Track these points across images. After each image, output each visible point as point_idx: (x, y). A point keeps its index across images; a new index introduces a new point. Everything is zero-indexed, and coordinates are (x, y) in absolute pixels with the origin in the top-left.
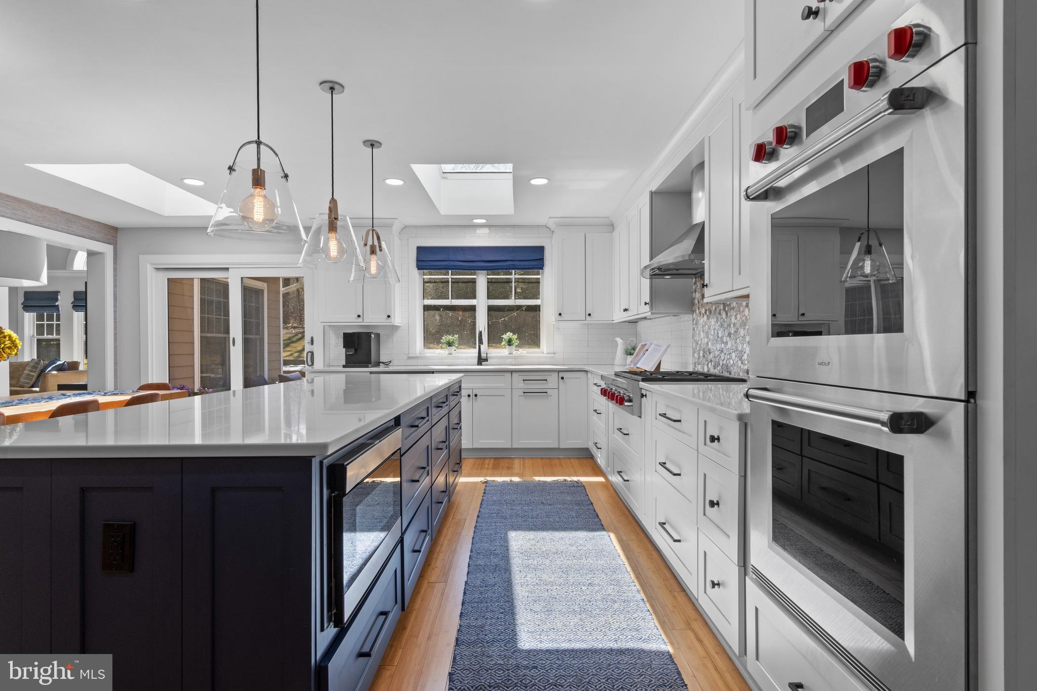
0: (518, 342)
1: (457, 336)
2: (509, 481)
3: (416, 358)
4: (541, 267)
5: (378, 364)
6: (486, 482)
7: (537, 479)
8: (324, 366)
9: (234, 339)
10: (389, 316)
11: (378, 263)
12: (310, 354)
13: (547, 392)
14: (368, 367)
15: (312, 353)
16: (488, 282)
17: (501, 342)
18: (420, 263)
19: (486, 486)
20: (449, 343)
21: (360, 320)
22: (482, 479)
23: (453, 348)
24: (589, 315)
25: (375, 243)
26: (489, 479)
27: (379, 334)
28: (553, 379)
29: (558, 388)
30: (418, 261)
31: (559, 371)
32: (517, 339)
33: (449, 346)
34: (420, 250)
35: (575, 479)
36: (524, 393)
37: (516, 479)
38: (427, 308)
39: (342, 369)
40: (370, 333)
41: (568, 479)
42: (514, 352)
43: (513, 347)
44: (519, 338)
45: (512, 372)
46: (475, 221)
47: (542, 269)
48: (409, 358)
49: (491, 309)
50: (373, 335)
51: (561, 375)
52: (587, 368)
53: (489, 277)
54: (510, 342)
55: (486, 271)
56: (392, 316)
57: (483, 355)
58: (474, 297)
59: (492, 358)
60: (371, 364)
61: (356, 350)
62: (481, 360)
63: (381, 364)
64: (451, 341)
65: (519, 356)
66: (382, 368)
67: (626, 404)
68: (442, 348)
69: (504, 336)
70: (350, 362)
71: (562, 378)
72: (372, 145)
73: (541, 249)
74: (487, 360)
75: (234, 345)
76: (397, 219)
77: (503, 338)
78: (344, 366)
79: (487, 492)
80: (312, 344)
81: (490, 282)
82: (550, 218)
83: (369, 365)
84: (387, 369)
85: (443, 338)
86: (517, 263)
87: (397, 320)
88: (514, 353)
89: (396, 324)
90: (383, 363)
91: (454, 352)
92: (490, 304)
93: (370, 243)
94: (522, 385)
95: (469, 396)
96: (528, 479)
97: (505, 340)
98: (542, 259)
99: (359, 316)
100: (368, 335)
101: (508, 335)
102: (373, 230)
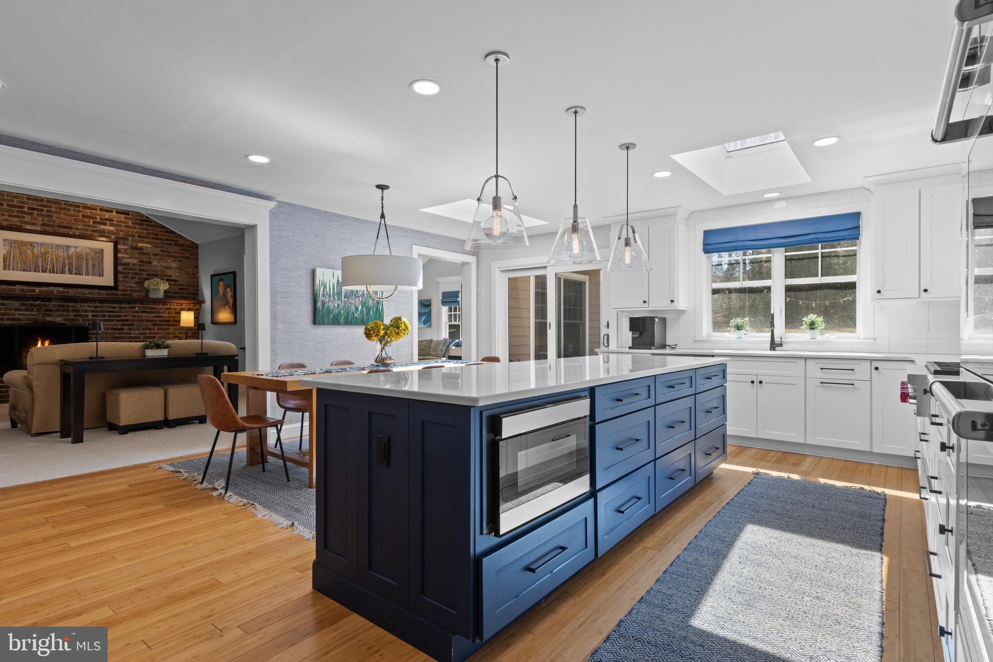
0: (824, 325)
1: (748, 319)
2: (786, 477)
3: (703, 341)
4: (857, 237)
5: (664, 346)
6: (757, 474)
7: (822, 481)
8: (617, 347)
9: (550, 323)
10: (672, 301)
11: (631, 254)
12: (606, 336)
13: (853, 384)
14: (650, 349)
15: (608, 336)
16: (786, 260)
17: (802, 325)
18: (707, 247)
19: (755, 477)
20: (738, 327)
21: (646, 305)
22: (754, 470)
23: (743, 332)
24: (926, 291)
25: (629, 236)
26: (761, 471)
27: (666, 318)
28: (863, 370)
29: (871, 381)
30: (704, 245)
31: (872, 360)
32: (822, 322)
33: (738, 329)
34: (707, 233)
35: (879, 490)
36: (821, 383)
37: (795, 477)
38: (715, 292)
39: (627, 350)
40: (654, 317)
41: (867, 487)
42: (819, 337)
43: (816, 332)
44: (826, 321)
45: (806, 358)
46: (766, 196)
47: (858, 238)
48: (695, 341)
49: (789, 289)
50: (657, 320)
51: (875, 364)
52: (913, 357)
53: (787, 254)
54: (812, 326)
55: (784, 248)
56: (676, 301)
57: (777, 340)
58: (769, 276)
59: (787, 343)
60: (654, 346)
61: (641, 333)
62: (773, 345)
63: (667, 347)
64: (740, 324)
65: (825, 342)
66: (667, 351)
67: (911, 401)
68: (729, 331)
69: (805, 319)
70: (636, 344)
71: (877, 369)
72: (628, 148)
73: (857, 215)
74: (782, 344)
75: (550, 329)
76: (680, 206)
77: (803, 321)
78: (630, 348)
79: (752, 483)
80: (608, 328)
81: (788, 259)
82: (864, 177)
83: (652, 347)
84: (673, 352)
85: (731, 321)
86: (821, 236)
87: (681, 304)
88: (817, 338)
89: (679, 308)
90: (669, 346)
91: (744, 337)
92: (788, 283)
93: (624, 236)
94: (819, 374)
95: (753, 382)
96: (812, 479)
97: (806, 323)
98: (858, 227)
99: (645, 302)
100: (652, 319)
101: (812, 317)
102: (627, 224)
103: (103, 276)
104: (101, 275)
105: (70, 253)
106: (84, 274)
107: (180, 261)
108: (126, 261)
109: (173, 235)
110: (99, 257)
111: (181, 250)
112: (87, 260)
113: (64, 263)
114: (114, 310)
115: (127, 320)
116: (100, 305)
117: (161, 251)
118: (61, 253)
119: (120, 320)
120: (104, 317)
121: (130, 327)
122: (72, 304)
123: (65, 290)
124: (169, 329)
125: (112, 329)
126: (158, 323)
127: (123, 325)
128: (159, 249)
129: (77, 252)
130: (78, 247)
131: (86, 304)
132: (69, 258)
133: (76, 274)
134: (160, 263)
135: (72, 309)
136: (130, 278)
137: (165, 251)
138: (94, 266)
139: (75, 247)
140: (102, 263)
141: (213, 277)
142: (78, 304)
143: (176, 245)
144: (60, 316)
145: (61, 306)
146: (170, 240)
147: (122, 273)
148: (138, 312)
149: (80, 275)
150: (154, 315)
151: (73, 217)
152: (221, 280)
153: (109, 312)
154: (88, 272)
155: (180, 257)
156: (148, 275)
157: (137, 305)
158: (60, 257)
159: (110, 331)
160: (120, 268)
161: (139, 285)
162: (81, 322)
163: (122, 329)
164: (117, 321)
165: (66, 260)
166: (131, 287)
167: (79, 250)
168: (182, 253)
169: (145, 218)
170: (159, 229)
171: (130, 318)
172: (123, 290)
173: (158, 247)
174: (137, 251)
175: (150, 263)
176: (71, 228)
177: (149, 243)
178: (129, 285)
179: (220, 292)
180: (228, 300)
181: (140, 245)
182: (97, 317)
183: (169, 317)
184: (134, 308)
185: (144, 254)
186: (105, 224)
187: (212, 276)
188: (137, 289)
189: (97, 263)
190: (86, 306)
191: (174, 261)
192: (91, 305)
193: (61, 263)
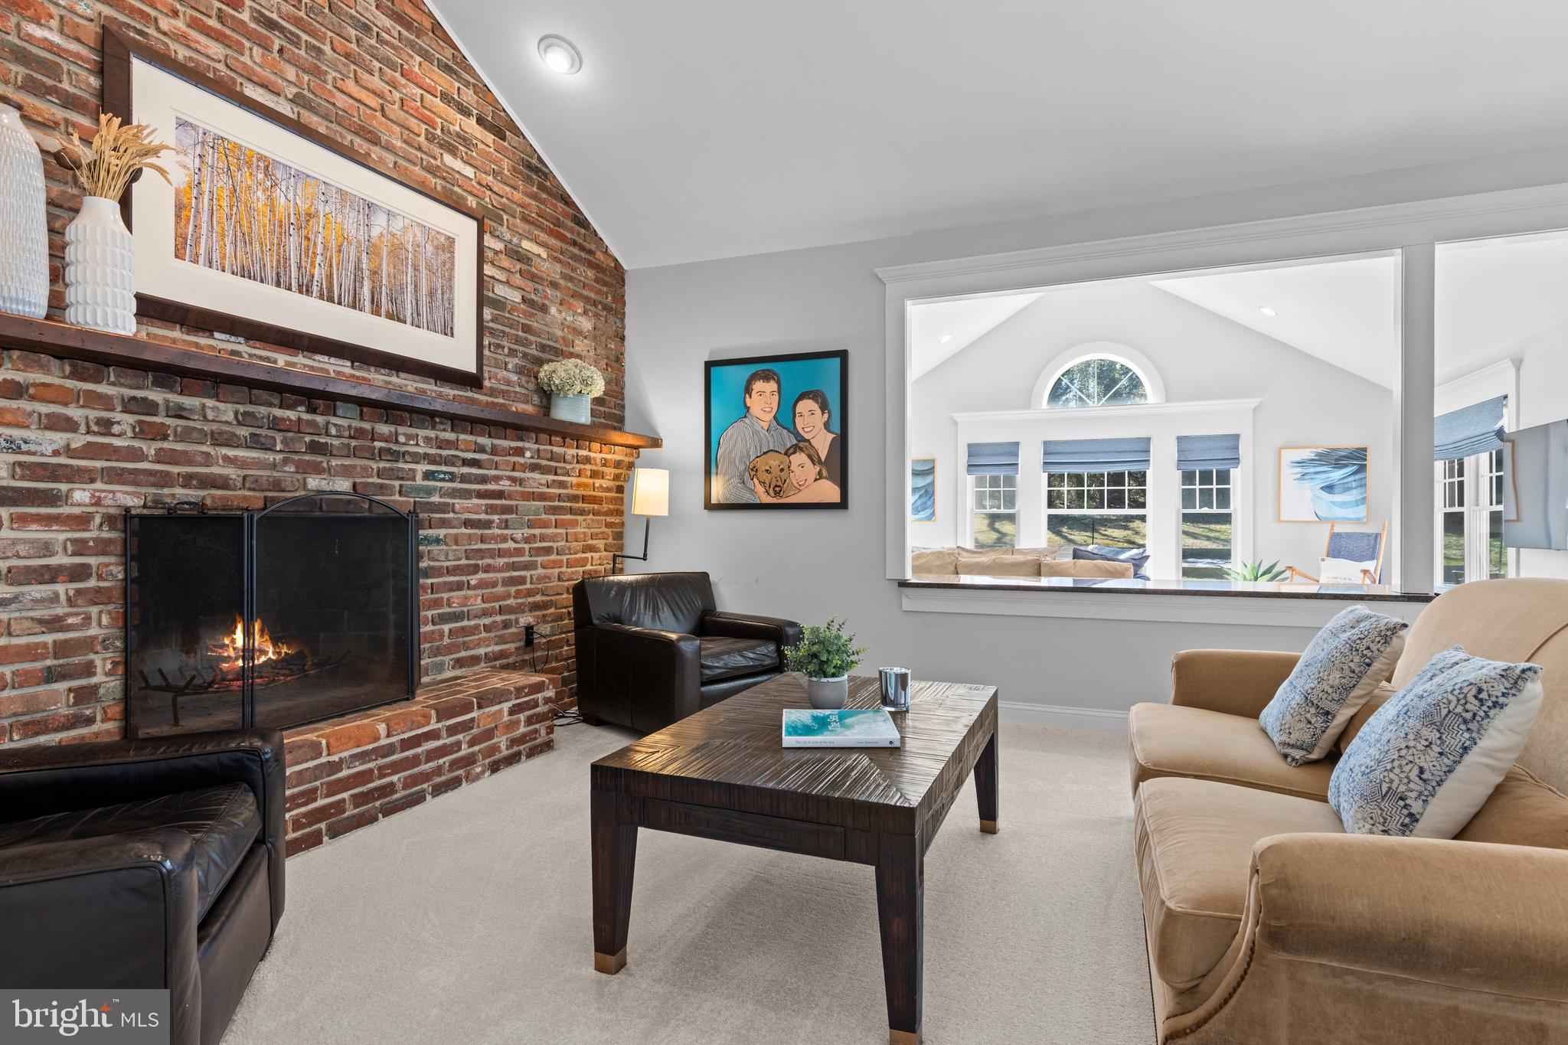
103: (452, 335)
104: (448, 331)
105: (375, 232)
106: (409, 320)
107: (597, 316)
108: (500, 291)
109: (583, 231)
110: (444, 264)
111: (597, 280)
112: (416, 269)
113: (358, 268)
114: (477, 456)
115: (500, 495)
116: (450, 436)
117: (564, 276)
118: (350, 223)
119: (486, 491)
120: (451, 480)
121: (504, 517)
122: (384, 429)
123: (358, 373)
124: (575, 524)
125: (467, 523)
126: (556, 503)
127: (490, 510)
128: (558, 268)
129: (394, 235)
130: (395, 215)
131: (422, 433)
132: (373, 250)
133: (390, 316)
134: (563, 314)
135: (381, 450)
136: (506, 351)
137: (571, 279)
138: (432, 294)
139: (389, 213)
140: (451, 288)
141: (713, 370)
142: (401, 429)
143: (591, 265)
144: (346, 472)
145: (359, 434)
146: (582, 248)
147: (493, 333)
148: (524, 468)
149: (399, 320)
150: (551, 477)
151: (380, 101)
152: (766, 376)
153: (466, 462)
154: (418, 315)
155: (595, 304)
156: (543, 348)
157: (527, 445)
158: (350, 243)
159: (463, 530)
160: (488, 313)
161: (524, 379)
162: (397, 497)
163: (487, 524)
164: (480, 495)
165: (364, 255)
166: (508, 383)
167: (397, 225)
168: (599, 292)
169: (534, 161)
170: (561, 205)
171: (505, 485)
172: (493, 392)
173: (559, 261)
174: (518, 266)
175: (544, 309)
176: (375, 141)
177: (543, 245)
178: (504, 376)
179: (756, 410)
180: (807, 436)
181: (526, 245)
182: (435, 479)
183: (579, 485)
184: (520, 452)
185: (533, 278)
186: (453, 151)
187: (709, 365)
188: (518, 389)
189: (439, 285)
190: (418, 439)
191: (585, 313)
192: (431, 434)
193: (351, 266)
